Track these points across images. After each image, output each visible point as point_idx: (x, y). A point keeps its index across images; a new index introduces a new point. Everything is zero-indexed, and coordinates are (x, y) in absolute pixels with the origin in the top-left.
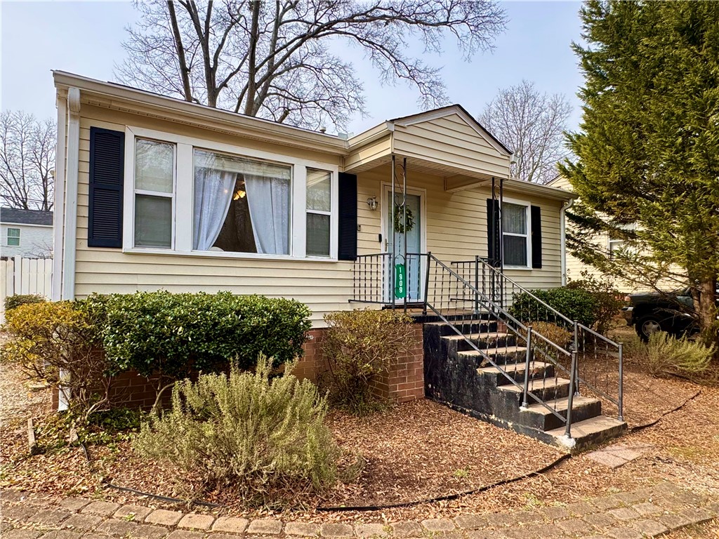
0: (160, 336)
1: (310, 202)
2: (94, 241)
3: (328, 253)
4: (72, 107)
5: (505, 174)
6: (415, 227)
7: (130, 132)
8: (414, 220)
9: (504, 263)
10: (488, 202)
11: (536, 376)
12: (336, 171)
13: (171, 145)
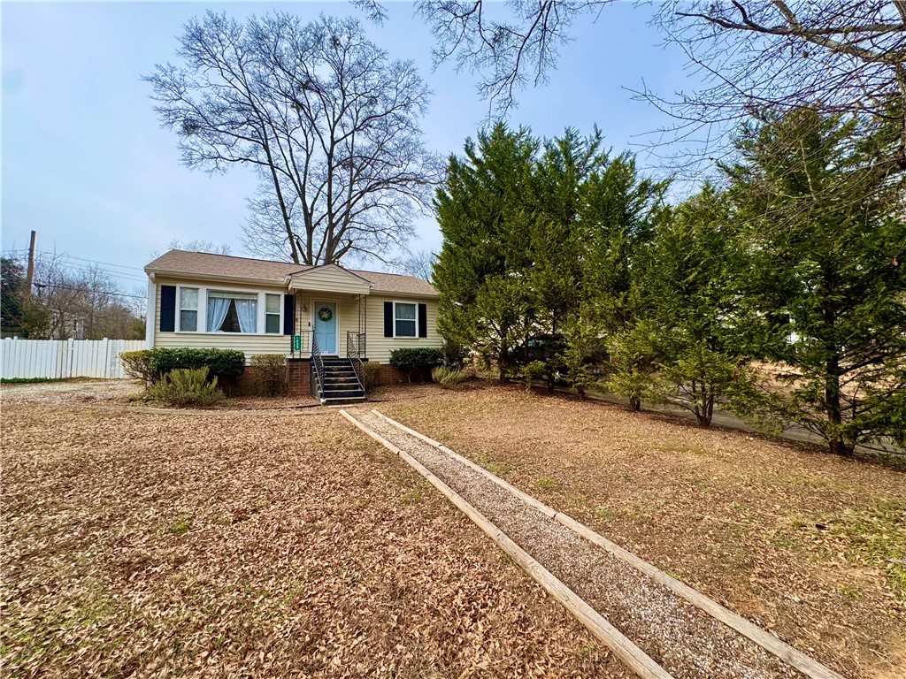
0: (169, 361)
1: (267, 310)
2: (162, 329)
3: (278, 332)
4: (152, 279)
5: (367, 292)
6: (333, 319)
7: (178, 286)
8: (333, 315)
9: (397, 335)
10: (385, 303)
11: (344, 382)
12: (282, 294)
13: (197, 289)
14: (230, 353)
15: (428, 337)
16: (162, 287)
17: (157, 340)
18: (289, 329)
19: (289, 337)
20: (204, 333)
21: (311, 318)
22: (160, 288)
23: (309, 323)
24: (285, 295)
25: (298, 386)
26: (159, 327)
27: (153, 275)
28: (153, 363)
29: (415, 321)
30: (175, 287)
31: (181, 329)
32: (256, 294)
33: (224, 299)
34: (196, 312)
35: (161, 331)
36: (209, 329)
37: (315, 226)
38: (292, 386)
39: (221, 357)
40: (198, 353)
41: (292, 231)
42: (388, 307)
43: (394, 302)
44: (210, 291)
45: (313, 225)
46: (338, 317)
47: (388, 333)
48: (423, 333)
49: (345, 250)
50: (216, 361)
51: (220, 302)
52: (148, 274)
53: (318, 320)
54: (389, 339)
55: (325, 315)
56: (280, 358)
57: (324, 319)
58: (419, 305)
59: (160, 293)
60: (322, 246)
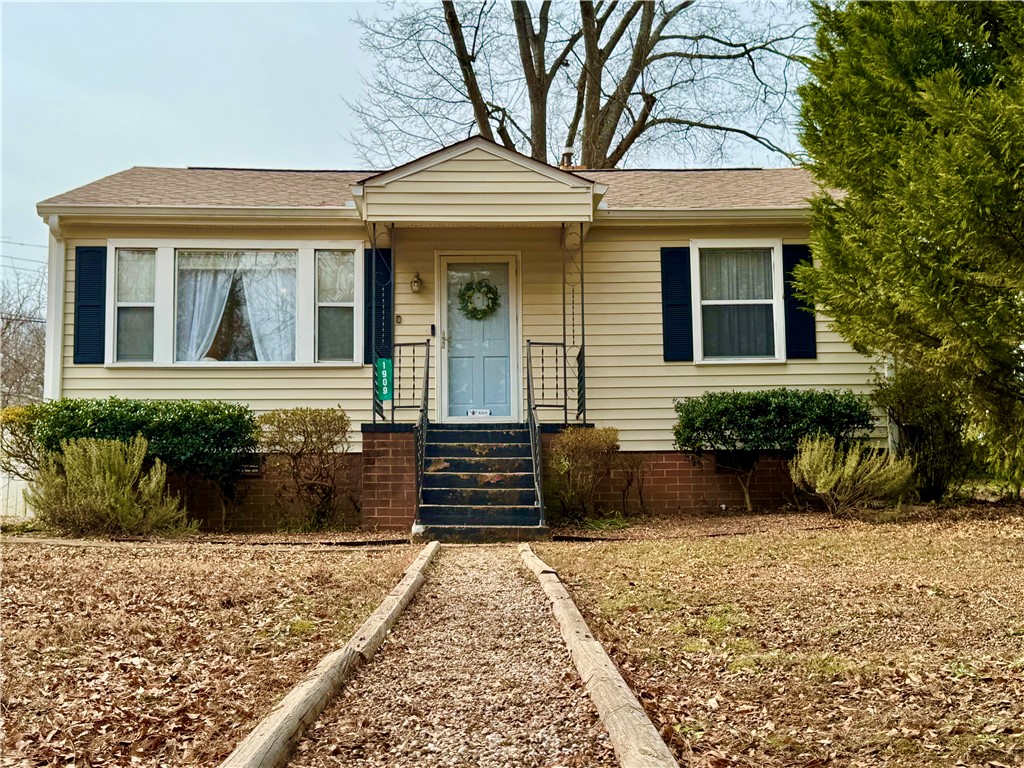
1: (320, 290)
2: (80, 358)
3: (350, 357)
4: (54, 232)
6: (500, 311)
7: (111, 245)
8: (501, 301)
9: (706, 353)
10: (664, 251)
12: (359, 247)
13: (153, 251)
14: (212, 408)
15: (821, 359)
16: (79, 250)
17: (69, 385)
20: (170, 364)
21: (436, 311)
22: (73, 255)
23: (433, 327)
24: (366, 250)
25: (386, 503)
26: (70, 352)
27: (55, 219)
28: (38, 434)
29: (771, 305)
30: (105, 249)
31: (119, 357)
32: (293, 253)
33: (216, 272)
34: (151, 309)
35: (75, 363)
36: (178, 355)
38: (369, 503)
43: (695, 246)
44: (180, 253)
46: (514, 306)
47: (677, 348)
48: (802, 344)
49: (640, 127)
51: (205, 282)
52: (46, 221)
53: (458, 315)
54: (680, 369)
55: (480, 302)
57: (474, 314)
58: (786, 249)
59: (72, 266)
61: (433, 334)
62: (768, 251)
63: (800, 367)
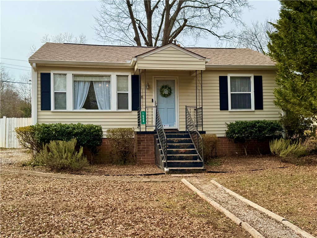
0: (49, 134)
1: (118, 89)
2: (43, 109)
3: (127, 108)
4: (34, 68)
5: (203, 68)
6: (172, 95)
7: (52, 73)
8: (172, 92)
9: (232, 108)
10: (220, 77)
11: (184, 153)
12: (130, 75)
13: (65, 75)
14: (92, 127)
15: (264, 110)
16: (41, 74)
17: (40, 117)
18: (136, 106)
19: (136, 113)
20: (72, 111)
21: (153, 95)
22: (40, 76)
23: (152, 99)
24: (132, 75)
25: (145, 156)
26: (40, 107)
27: (34, 65)
28: (37, 136)
29: (250, 94)
30: (50, 74)
31: (55, 108)
32: (109, 76)
33: (85, 82)
34: (66, 93)
35: (41, 110)
36: (75, 107)
37: (154, 9)
38: (139, 156)
39: (85, 130)
40: (68, 128)
41: (135, 16)
42: (223, 81)
43: (229, 76)
44: (75, 76)
45: (152, 8)
46: (176, 93)
47: (224, 106)
48: (259, 105)
49: (181, 29)
50: (81, 134)
51: (82, 84)
52: (32, 65)
53: (160, 97)
54: (225, 112)
55: (166, 92)
56: (130, 131)
57: (165, 96)
58: (255, 77)
59: (40, 79)
60: (160, 27)
61: (153, 102)
62: (249, 78)
63: (258, 112)
